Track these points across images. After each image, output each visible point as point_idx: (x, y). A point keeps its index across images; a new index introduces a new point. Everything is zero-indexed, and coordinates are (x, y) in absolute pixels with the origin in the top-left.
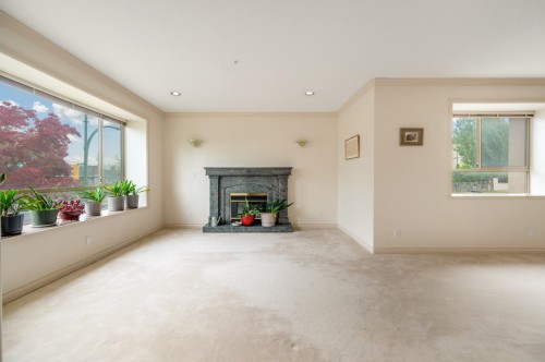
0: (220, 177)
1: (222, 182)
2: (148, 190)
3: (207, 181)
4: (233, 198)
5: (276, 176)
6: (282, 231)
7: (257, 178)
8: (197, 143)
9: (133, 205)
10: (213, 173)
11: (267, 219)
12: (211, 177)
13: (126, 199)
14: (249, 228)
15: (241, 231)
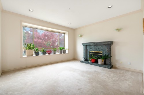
0: (86, 46)
1: (87, 47)
2: (68, 49)
3: (82, 47)
4: (91, 53)
5: (105, 45)
6: (106, 68)
7: (98, 46)
8: (81, 36)
9: (64, 52)
10: (84, 44)
11: (100, 61)
12: (84, 46)
13: (63, 51)
14: (93, 64)
15: (90, 64)
